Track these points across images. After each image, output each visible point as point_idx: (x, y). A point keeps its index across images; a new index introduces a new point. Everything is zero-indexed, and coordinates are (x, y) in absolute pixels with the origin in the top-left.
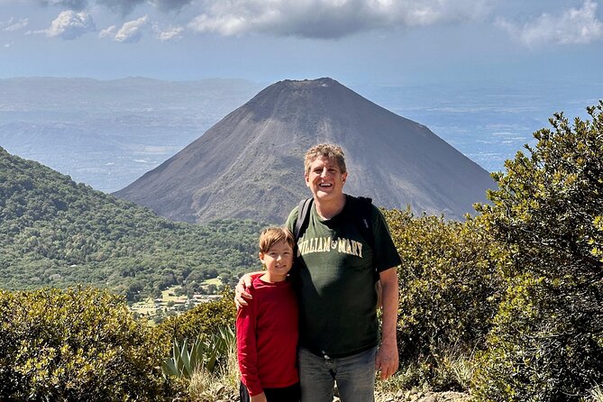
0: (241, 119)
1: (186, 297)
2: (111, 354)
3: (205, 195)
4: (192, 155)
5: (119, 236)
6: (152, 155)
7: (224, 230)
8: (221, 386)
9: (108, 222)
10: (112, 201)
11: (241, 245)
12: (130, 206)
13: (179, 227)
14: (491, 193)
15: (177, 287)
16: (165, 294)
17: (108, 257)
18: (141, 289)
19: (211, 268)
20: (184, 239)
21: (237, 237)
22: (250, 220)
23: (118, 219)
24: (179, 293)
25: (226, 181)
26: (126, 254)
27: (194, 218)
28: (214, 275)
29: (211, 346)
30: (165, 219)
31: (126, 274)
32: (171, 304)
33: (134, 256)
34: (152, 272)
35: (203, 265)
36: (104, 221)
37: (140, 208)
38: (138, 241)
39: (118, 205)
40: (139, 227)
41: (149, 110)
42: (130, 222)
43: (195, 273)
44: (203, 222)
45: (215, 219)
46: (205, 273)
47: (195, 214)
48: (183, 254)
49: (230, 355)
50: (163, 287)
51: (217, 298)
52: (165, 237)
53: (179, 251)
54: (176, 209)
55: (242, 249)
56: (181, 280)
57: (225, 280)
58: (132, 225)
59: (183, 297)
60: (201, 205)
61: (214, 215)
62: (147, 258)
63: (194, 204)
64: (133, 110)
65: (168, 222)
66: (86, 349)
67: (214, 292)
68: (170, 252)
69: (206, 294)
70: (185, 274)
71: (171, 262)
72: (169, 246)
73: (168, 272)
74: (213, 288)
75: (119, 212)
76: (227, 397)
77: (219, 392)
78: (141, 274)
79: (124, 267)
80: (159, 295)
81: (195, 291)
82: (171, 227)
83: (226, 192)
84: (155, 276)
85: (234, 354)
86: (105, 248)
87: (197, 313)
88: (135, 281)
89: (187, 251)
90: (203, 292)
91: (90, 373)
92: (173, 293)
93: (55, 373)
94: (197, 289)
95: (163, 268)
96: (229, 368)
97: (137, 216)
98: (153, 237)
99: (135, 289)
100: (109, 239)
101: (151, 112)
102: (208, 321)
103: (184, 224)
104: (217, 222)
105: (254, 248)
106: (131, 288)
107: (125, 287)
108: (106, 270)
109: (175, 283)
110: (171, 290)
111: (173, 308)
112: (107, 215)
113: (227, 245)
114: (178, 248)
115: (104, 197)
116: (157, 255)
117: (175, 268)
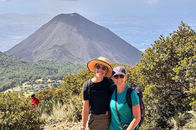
0: (47, 27)
1: (31, 85)
2: (22, 113)
3: (36, 52)
4: (31, 39)
5: (7, 66)
6: (17, 39)
7: (43, 63)
8: (51, 118)
9: (3, 61)
10: (4, 54)
11: (49, 68)
12: (11, 56)
13: (27, 63)
14: (141, 60)
15: (27, 82)
16: (24, 84)
17: (4, 73)
18: (15, 83)
19: (39, 76)
20: (30, 66)
21: (47, 65)
22: (51, 60)
23: (7, 60)
24: (28, 84)
25: (43, 47)
26: (10, 72)
27: (33, 59)
28: (40, 78)
29: (47, 106)
30: (23, 60)
31: (10, 79)
32: (26, 88)
33: (13, 72)
34: (19, 77)
35: (36, 75)
36: (2, 61)
37: (14, 57)
38: (14, 67)
39: (7, 56)
40: (14, 63)
41: (16, 24)
42: (11, 61)
43: (33, 78)
44: (35, 61)
45: (40, 60)
46: (37, 77)
47: (33, 58)
48: (29, 71)
49: (54, 108)
50: (23, 82)
51: (41, 85)
52: (23, 66)
53: (28, 70)
54: (26, 57)
55: (49, 69)
56: (29, 80)
57: (43, 80)
58: (12, 62)
59: (30, 85)
60: (35, 55)
61: (39, 58)
62: (17, 73)
63: (32, 55)
64: (11, 24)
65: (24, 61)
66: (14, 112)
67: (40, 83)
68: (25, 71)
69: (37, 84)
70: (30, 78)
71: (25, 74)
72: (24, 69)
73: (24, 77)
74: (39, 82)
75: (7, 58)
76: (53, 122)
77: (51, 120)
78: (15, 78)
79: (9, 76)
80: (22, 85)
81: (34, 83)
82: (25, 63)
83: (43, 51)
84: (20, 79)
85: (55, 108)
86: (3, 70)
87: (40, 93)
88: (13, 80)
89: (31, 70)
90: (36, 84)
91: (16, 120)
92: (26, 84)
93: (5, 120)
94: (34, 82)
95: (23, 76)
96: (53, 112)
97: (13, 59)
98: (19, 66)
99: (13, 83)
100: (4, 67)
101: (16, 25)
102: (44, 96)
103: (29, 61)
104: (40, 61)
105: (53, 69)
106: (12, 83)
107: (10, 82)
108: (4, 77)
109: (27, 81)
110: (26, 83)
111: (26, 89)
112: (3, 59)
113: (44, 68)
114: (27, 69)
115: (2, 53)
116: (20, 72)
117: (27, 76)
